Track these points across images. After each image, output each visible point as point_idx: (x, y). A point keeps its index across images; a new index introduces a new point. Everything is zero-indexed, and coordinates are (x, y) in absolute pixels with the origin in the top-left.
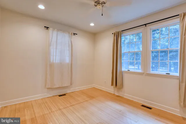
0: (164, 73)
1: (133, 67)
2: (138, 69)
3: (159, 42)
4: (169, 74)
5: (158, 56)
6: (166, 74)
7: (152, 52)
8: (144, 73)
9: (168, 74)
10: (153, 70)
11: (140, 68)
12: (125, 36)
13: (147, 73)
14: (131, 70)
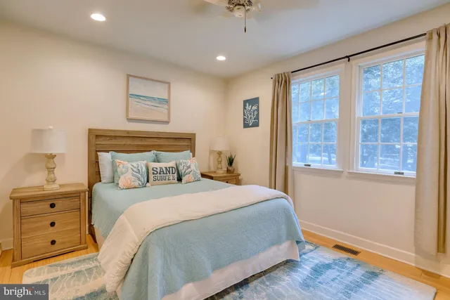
0: (391, 172)
1: (318, 158)
2: (330, 162)
3: (378, 97)
4: (403, 174)
5: (377, 132)
6: (396, 173)
7: (364, 122)
8: (342, 172)
9: (399, 173)
10: (363, 165)
11: (335, 159)
12: (299, 83)
13: (351, 171)
14: (313, 166)
